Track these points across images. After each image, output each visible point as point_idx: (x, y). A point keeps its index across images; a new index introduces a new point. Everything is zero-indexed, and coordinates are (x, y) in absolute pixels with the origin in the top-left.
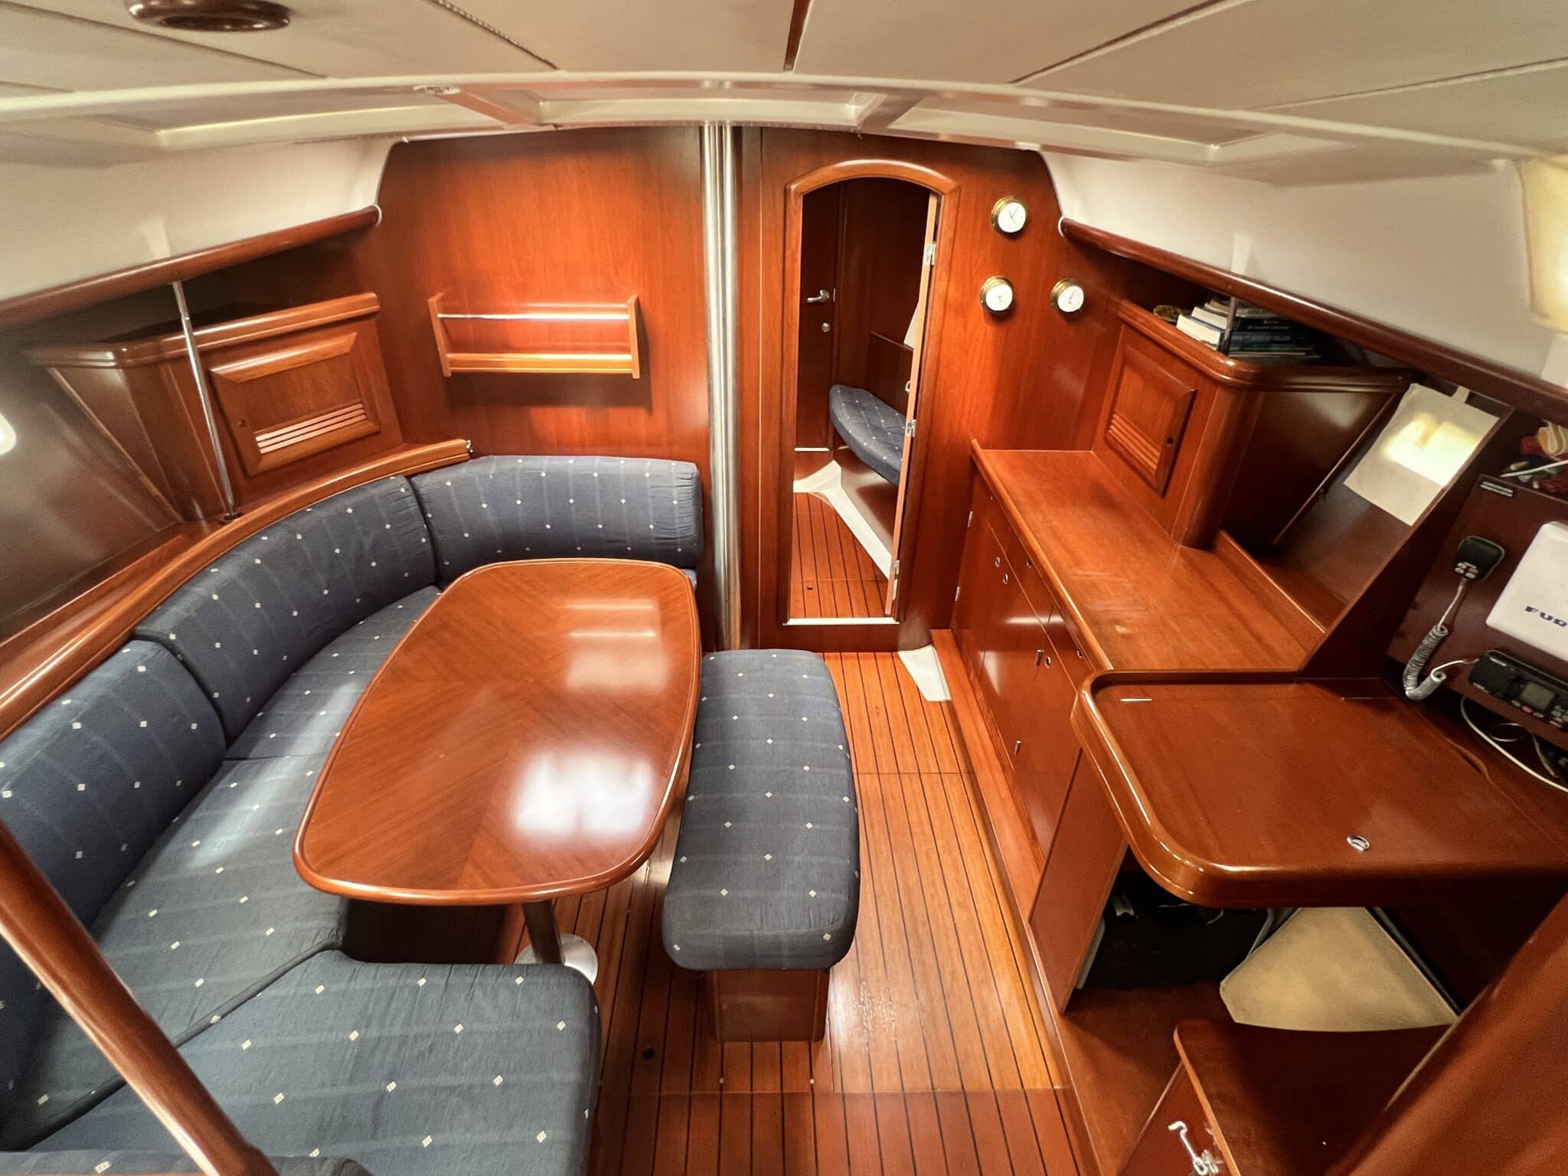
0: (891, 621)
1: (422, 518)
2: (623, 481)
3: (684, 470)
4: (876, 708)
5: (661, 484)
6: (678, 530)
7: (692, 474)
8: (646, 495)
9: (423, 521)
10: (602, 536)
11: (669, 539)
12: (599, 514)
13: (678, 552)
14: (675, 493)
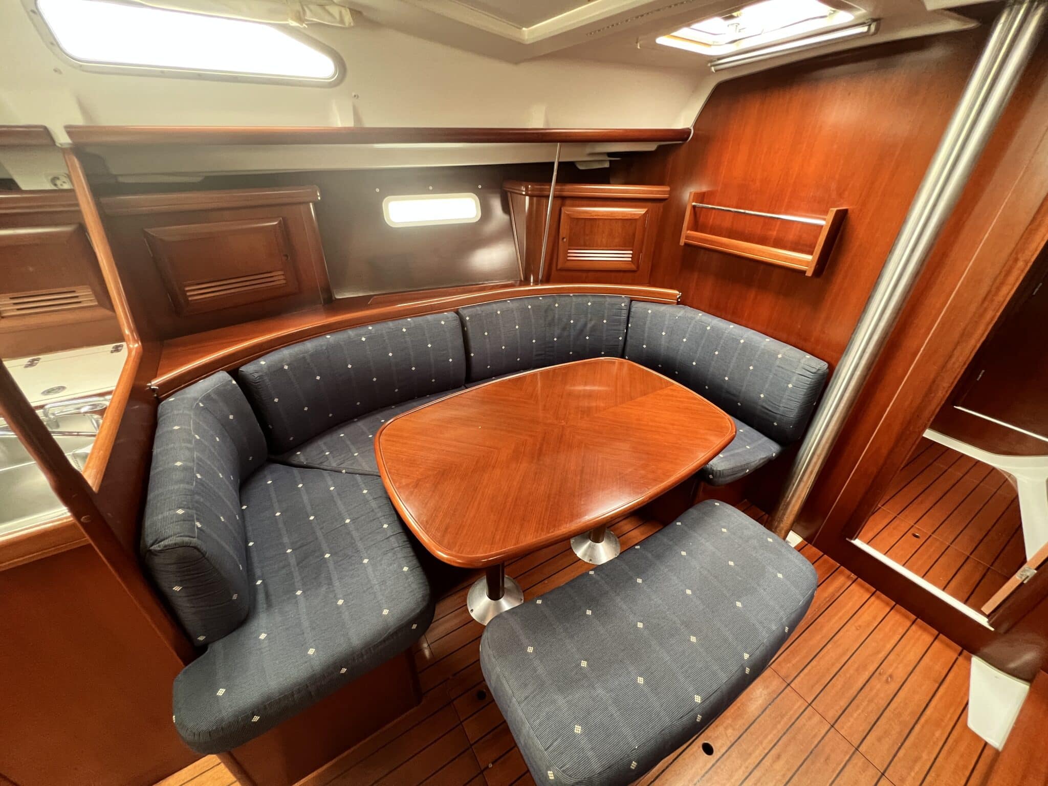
0: (983, 621)
1: (626, 325)
2: (759, 353)
3: (813, 364)
4: (891, 676)
5: (787, 368)
6: (782, 409)
7: (819, 370)
8: (770, 371)
9: (625, 327)
10: (726, 386)
11: (770, 411)
12: (730, 370)
13: (773, 425)
14: (794, 379)
